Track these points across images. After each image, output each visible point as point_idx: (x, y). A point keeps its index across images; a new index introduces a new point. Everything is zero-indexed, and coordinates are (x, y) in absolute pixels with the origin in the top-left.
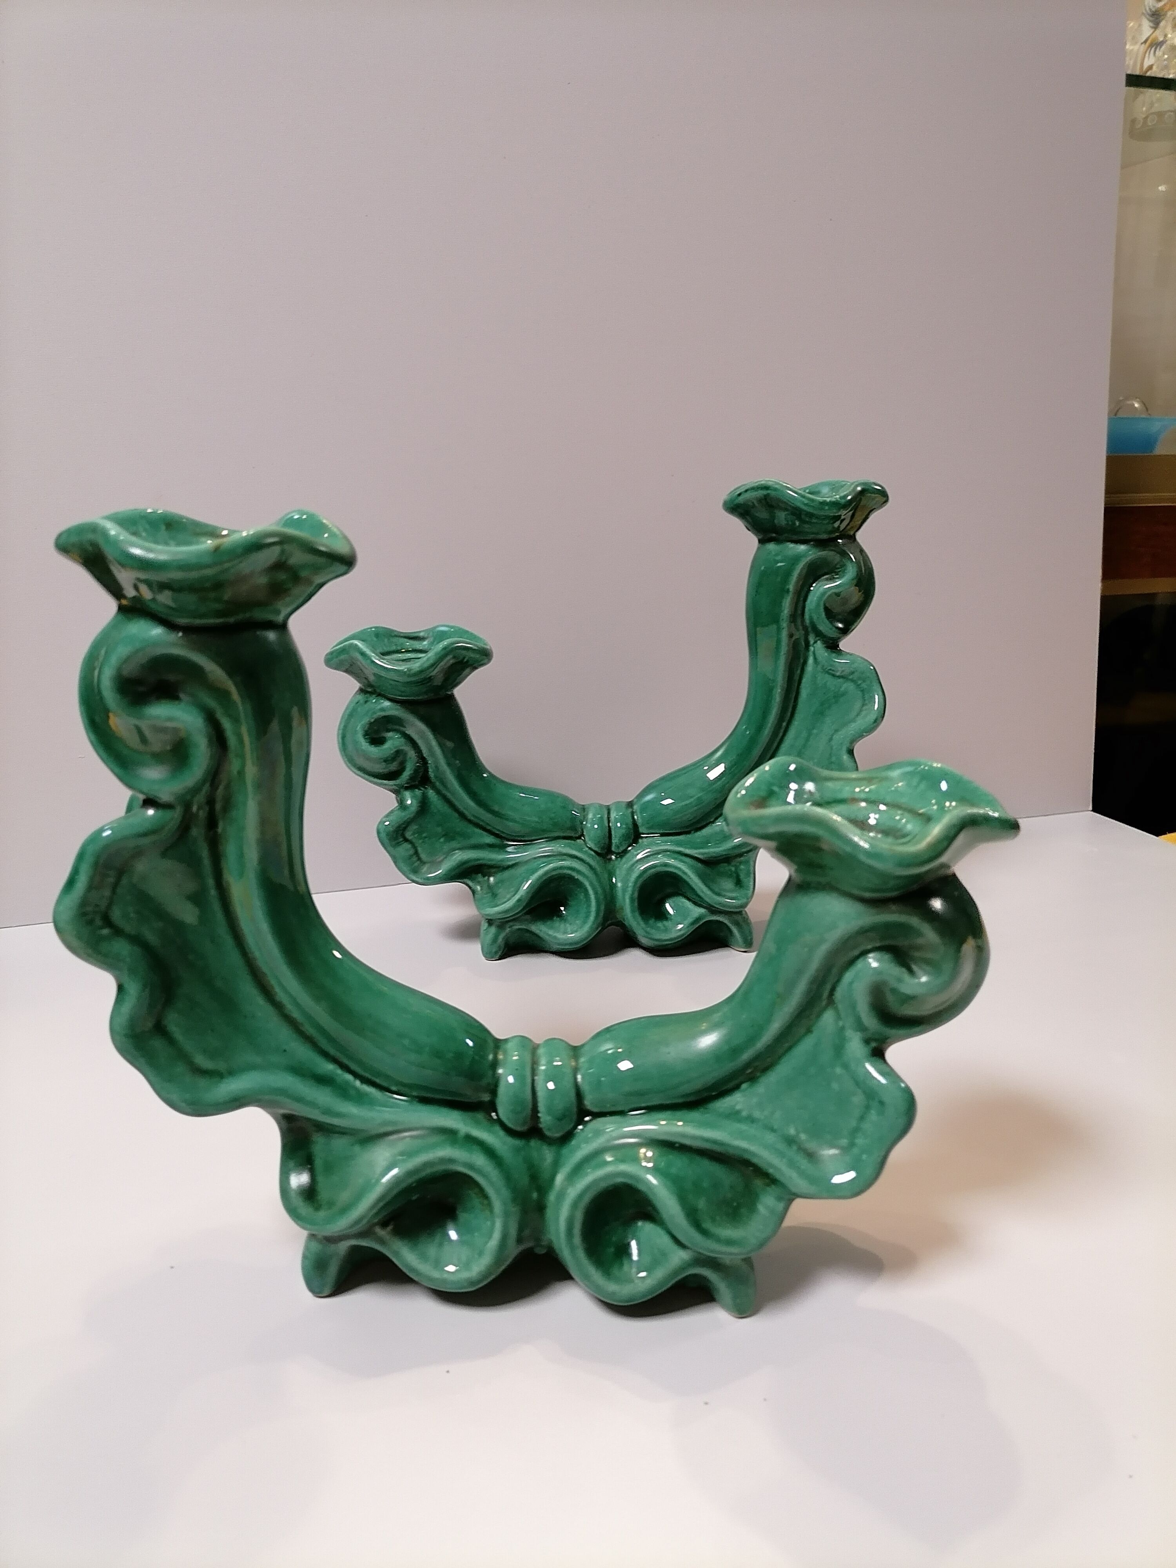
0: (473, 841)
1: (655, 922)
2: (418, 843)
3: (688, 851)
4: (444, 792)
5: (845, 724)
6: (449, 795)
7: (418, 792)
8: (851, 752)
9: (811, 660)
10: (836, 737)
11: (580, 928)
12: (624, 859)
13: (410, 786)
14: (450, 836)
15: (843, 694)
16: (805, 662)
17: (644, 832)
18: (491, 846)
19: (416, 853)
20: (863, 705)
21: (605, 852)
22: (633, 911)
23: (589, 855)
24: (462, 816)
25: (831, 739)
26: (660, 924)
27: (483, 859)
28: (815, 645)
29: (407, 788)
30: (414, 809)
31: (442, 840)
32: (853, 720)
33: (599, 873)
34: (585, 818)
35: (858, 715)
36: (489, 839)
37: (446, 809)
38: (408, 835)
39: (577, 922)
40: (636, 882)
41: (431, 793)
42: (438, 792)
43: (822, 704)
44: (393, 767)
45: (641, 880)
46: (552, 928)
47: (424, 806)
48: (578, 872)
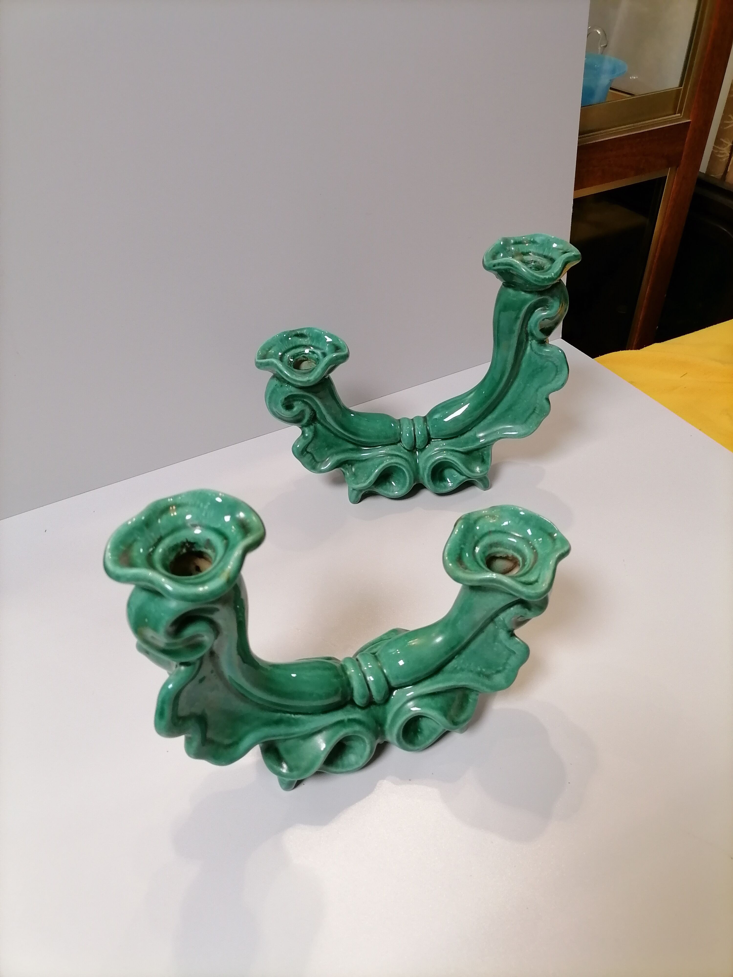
0: (343, 448)
1: (440, 483)
2: (314, 453)
3: (457, 449)
4: (325, 424)
5: (545, 384)
6: (328, 426)
7: (312, 427)
8: (547, 399)
9: (529, 348)
10: (540, 390)
11: (401, 489)
12: (423, 453)
13: (308, 425)
14: (330, 446)
15: (546, 367)
16: (526, 349)
17: (434, 438)
18: (352, 450)
19: (314, 458)
20: (556, 375)
21: (413, 449)
22: (429, 481)
23: (405, 453)
24: (336, 435)
25: (537, 390)
26: (442, 484)
27: (349, 457)
28: (532, 341)
29: (306, 426)
30: (311, 437)
31: (326, 449)
32: (550, 382)
33: (410, 462)
34: (401, 429)
35: (553, 380)
36: (351, 446)
37: (328, 433)
38: (309, 450)
39: (399, 486)
40: (430, 468)
41: (318, 425)
42: (322, 425)
43: (533, 371)
44: (299, 417)
45: (433, 466)
46: (386, 490)
47: (316, 434)
48: (400, 464)
